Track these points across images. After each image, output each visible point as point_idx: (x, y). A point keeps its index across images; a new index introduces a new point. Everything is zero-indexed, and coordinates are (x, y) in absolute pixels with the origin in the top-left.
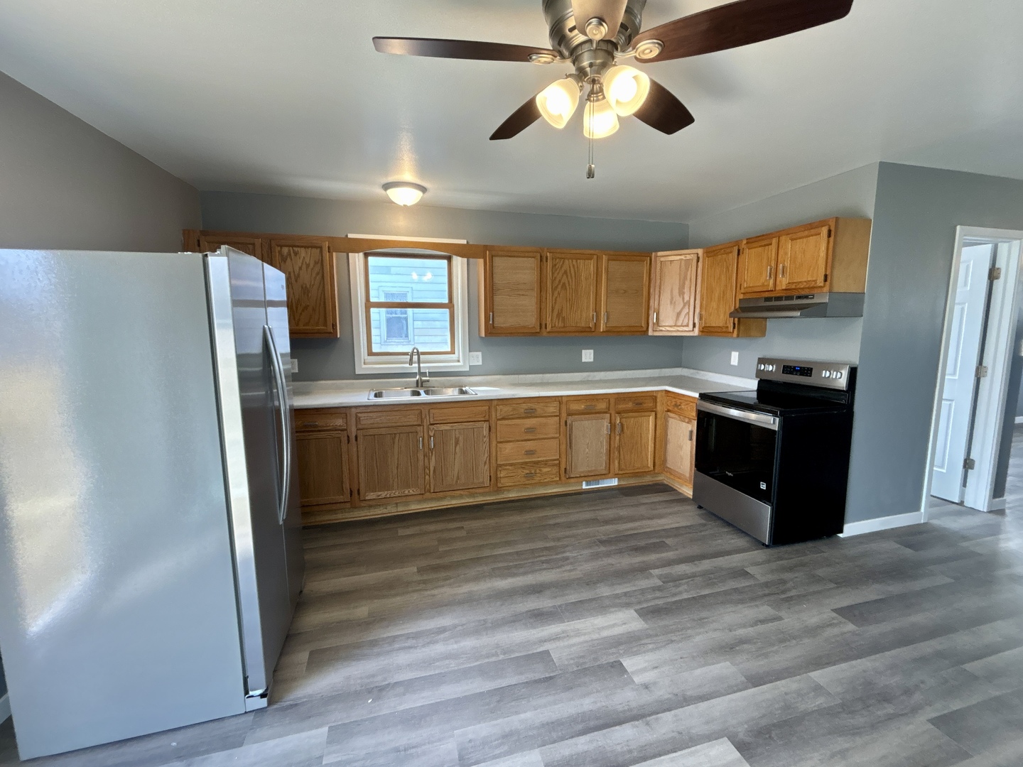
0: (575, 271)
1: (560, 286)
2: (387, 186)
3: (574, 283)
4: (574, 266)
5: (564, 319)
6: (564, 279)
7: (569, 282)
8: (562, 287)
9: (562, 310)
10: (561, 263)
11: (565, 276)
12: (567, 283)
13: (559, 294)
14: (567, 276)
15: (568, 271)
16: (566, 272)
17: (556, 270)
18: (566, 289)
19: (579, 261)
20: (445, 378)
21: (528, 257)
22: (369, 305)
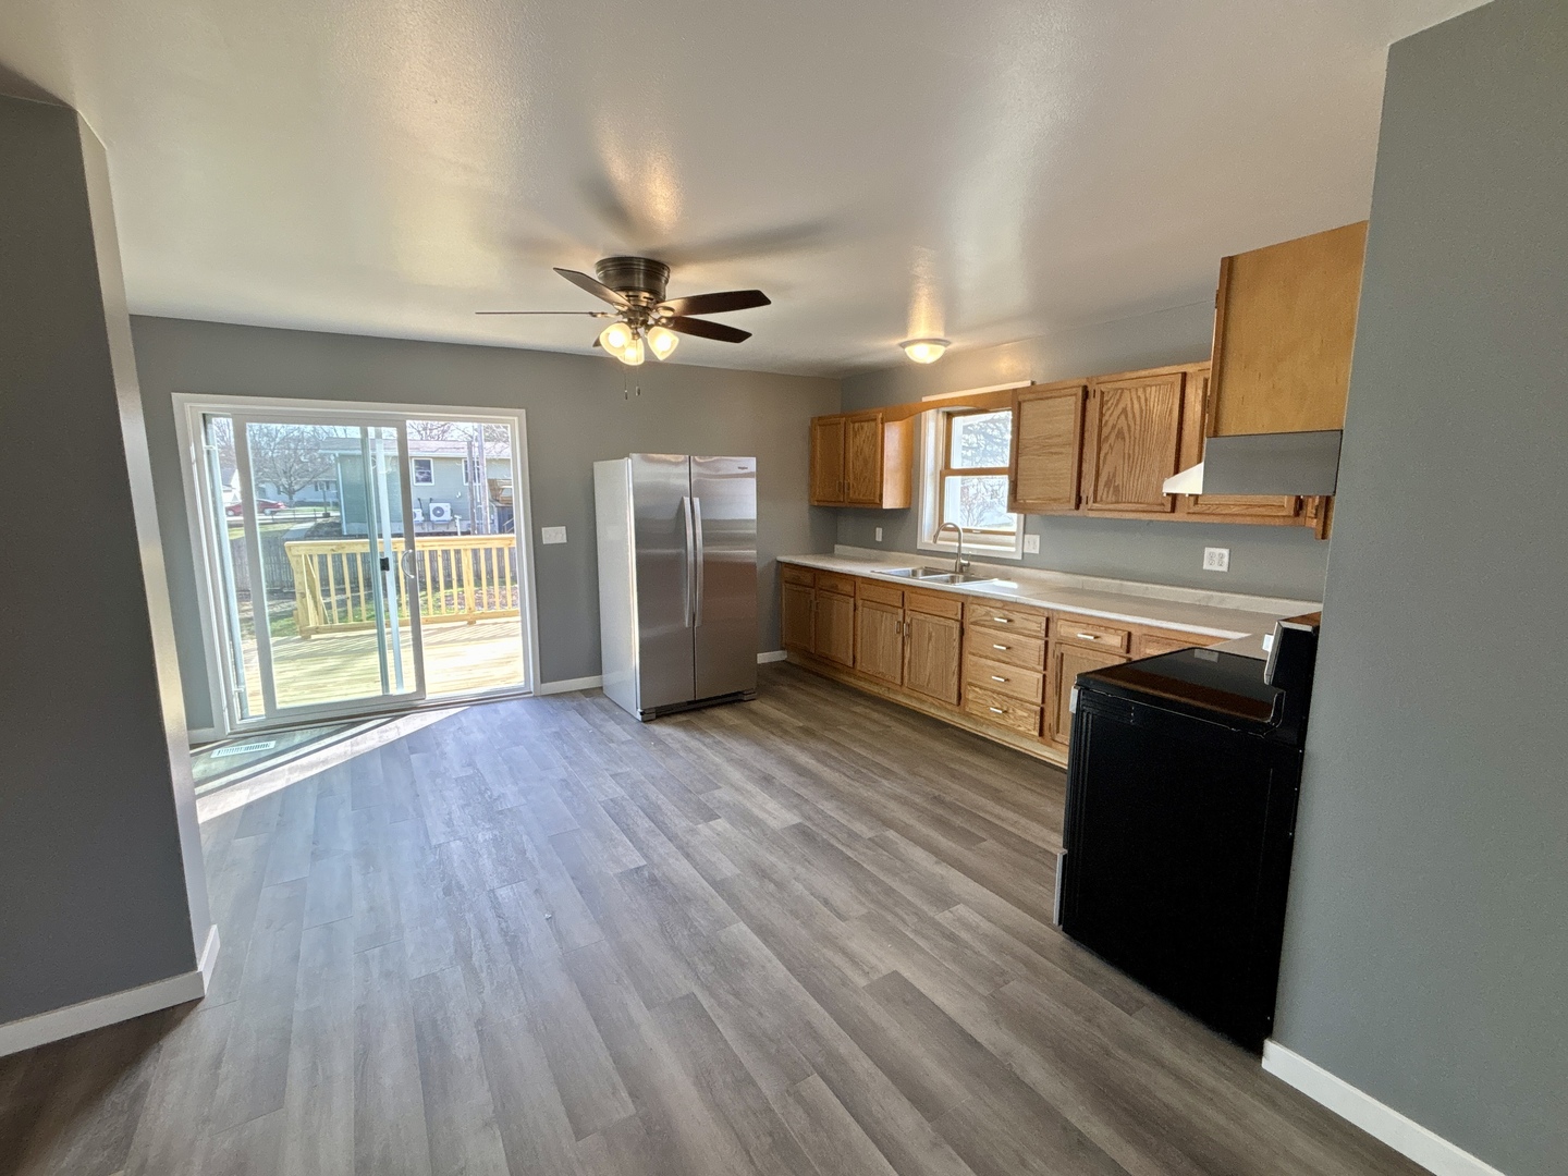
0: (1141, 408)
1: (1113, 436)
2: (903, 345)
3: (1138, 427)
4: (1139, 398)
5: (1117, 489)
6: (1122, 422)
7: (1129, 426)
8: (1117, 436)
9: (1114, 476)
10: (1117, 397)
11: (1123, 417)
12: (1125, 428)
13: (1111, 447)
14: (1126, 417)
15: (1129, 409)
16: (1124, 411)
17: (1109, 409)
18: (1124, 438)
19: (1148, 390)
20: (995, 566)
21: (1066, 396)
22: (947, 470)
